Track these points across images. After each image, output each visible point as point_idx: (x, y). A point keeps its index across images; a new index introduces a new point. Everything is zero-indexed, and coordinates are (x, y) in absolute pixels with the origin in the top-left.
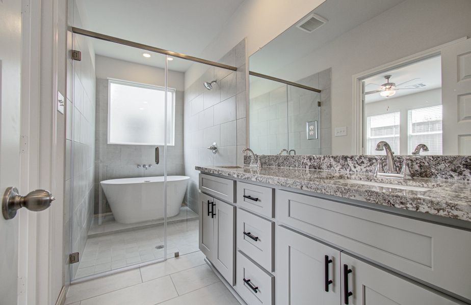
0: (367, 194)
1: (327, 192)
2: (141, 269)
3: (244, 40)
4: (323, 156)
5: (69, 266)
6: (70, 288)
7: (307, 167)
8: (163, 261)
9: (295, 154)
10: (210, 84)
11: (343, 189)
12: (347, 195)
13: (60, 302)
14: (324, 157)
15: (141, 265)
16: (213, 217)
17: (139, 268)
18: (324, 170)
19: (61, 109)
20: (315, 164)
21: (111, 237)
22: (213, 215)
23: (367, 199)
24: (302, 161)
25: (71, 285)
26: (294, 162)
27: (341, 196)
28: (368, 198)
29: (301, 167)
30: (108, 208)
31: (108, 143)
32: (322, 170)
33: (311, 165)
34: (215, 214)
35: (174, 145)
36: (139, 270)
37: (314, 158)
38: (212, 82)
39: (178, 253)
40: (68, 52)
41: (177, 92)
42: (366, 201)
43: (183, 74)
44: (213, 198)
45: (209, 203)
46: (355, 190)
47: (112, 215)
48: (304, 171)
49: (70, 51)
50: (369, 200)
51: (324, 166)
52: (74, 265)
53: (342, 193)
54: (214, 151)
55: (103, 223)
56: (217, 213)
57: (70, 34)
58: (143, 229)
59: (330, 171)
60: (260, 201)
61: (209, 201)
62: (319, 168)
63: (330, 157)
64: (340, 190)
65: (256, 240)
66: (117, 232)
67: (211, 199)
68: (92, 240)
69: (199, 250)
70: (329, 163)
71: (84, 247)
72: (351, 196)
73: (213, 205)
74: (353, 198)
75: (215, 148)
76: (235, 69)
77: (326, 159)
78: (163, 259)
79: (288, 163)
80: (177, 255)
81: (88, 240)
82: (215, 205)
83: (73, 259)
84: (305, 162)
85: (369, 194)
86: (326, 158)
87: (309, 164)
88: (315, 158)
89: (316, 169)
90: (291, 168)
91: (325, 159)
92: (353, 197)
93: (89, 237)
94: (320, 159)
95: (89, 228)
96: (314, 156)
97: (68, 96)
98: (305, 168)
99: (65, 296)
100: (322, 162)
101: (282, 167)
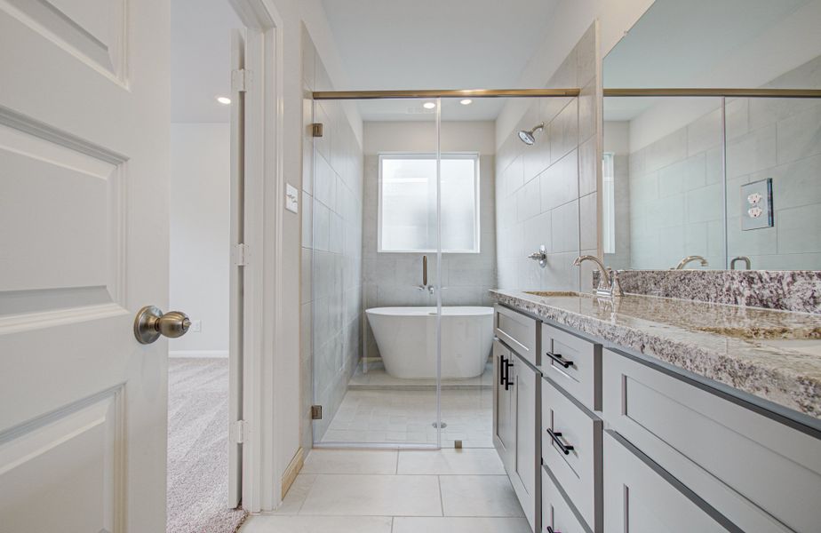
0: (802, 389)
1: (697, 367)
2: (401, 453)
3: (593, 26)
4: (787, 273)
5: (311, 423)
6: (311, 452)
7: (742, 301)
8: (434, 450)
9: (748, 267)
10: (530, 134)
11: (736, 366)
12: (748, 383)
13: (293, 468)
14: (793, 276)
15: (402, 446)
16: (507, 389)
17: (399, 450)
18: (793, 312)
19: (293, 207)
20: (766, 293)
21: (376, 394)
22: (507, 384)
23: (802, 405)
24: (727, 285)
25: (313, 448)
26: (705, 287)
27: (731, 384)
28: (807, 403)
29: (725, 299)
30: (375, 351)
31: (379, 251)
32: (786, 311)
33: (751, 297)
34: (512, 384)
35: (479, 252)
36: (396, 453)
37: (760, 278)
38: (534, 130)
39: (461, 442)
40: (304, 128)
41: (482, 159)
42: (799, 410)
43: (492, 123)
44: (509, 352)
45: (502, 361)
46: (767, 372)
47: (381, 361)
48: (733, 312)
49: (308, 126)
50: (811, 409)
51: (793, 301)
52: (317, 422)
53: (733, 375)
54: (542, 262)
55: (368, 371)
56: (515, 382)
57: (308, 103)
58: (422, 390)
59: (812, 313)
60: (575, 368)
61: (502, 357)
62: (777, 306)
63: (811, 277)
64: (729, 367)
65: (567, 453)
66: (384, 389)
67: (507, 354)
68: (354, 393)
69: (493, 446)
70: (809, 294)
71: (341, 402)
72: (758, 389)
73: (507, 365)
74: (761, 394)
75: (544, 257)
76: (575, 94)
77: (800, 280)
78: (435, 446)
79: (688, 289)
80: (458, 446)
81: (349, 392)
82: (512, 365)
83: (316, 413)
84: (734, 286)
85: (811, 390)
86: (797, 278)
87: (747, 293)
88: (765, 277)
89: (767, 306)
90: (697, 301)
91: (794, 280)
92: (764, 391)
93: (351, 388)
94: (779, 281)
95: (351, 375)
96: (762, 272)
97: (306, 187)
98: (736, 302)
99: (302, 460)
100: (786, 288)
101: (674, 299)
